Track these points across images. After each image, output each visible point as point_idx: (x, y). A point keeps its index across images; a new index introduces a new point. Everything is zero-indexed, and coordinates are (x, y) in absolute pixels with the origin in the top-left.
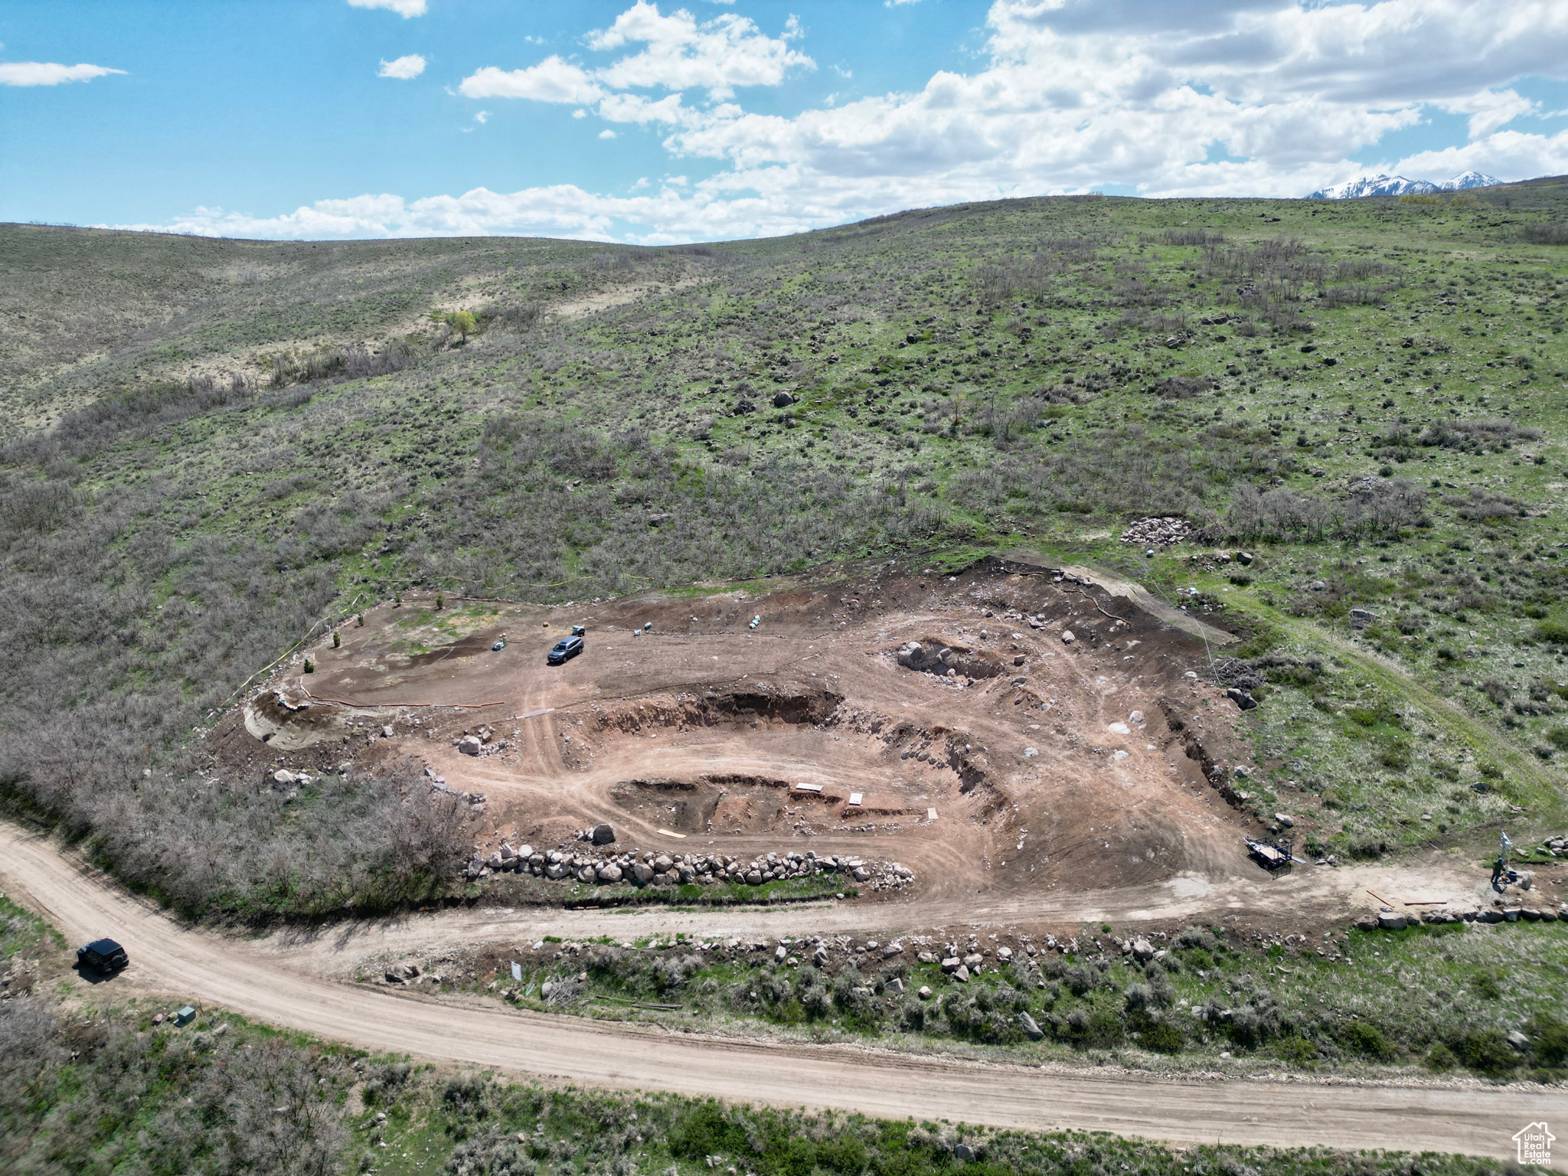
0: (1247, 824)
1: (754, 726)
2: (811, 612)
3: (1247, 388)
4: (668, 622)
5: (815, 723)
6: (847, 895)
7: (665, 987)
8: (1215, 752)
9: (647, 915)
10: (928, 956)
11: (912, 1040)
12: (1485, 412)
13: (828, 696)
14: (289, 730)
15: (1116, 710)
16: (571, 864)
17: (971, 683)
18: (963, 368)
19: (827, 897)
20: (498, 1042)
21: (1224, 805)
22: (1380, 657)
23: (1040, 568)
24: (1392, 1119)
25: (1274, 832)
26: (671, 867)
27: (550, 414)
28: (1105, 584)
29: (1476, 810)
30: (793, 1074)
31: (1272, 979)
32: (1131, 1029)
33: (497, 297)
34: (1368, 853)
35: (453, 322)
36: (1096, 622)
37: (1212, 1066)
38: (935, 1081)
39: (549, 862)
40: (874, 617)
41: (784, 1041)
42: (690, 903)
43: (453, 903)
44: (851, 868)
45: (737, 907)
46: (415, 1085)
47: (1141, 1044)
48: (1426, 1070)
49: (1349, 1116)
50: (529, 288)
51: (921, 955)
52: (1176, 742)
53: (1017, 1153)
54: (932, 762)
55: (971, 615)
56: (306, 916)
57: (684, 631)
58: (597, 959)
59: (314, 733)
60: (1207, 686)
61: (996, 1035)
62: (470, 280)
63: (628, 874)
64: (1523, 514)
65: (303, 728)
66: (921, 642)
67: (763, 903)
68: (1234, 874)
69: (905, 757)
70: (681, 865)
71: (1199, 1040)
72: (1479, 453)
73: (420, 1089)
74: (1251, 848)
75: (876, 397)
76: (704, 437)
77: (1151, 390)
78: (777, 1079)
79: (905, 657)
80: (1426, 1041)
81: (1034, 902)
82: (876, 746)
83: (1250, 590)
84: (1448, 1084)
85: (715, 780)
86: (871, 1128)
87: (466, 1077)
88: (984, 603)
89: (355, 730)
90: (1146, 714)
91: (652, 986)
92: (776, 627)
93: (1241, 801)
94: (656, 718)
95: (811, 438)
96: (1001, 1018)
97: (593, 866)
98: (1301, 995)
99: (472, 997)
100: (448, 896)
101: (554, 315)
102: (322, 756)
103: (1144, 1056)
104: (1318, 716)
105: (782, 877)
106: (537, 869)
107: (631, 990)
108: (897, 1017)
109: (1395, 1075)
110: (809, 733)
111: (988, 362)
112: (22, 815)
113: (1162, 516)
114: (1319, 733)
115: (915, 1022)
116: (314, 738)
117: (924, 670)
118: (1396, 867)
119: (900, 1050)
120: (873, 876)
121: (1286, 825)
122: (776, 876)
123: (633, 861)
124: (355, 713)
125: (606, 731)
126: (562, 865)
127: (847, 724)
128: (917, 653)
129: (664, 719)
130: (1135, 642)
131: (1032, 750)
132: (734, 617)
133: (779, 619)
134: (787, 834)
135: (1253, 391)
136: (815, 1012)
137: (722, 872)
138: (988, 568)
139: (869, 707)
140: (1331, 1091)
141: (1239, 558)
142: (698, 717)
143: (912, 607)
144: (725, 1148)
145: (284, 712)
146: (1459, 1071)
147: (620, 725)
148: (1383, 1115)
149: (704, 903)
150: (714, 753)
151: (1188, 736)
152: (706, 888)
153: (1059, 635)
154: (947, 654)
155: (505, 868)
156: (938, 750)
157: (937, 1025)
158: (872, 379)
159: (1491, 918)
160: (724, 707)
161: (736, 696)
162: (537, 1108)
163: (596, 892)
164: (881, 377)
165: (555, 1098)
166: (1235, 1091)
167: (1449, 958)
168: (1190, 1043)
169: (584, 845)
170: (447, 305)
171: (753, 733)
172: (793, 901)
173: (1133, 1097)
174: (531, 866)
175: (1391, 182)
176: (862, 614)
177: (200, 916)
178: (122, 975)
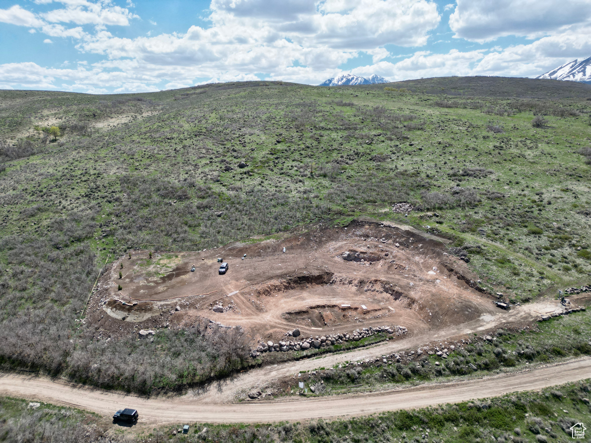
0: (488, 297)
1: (307, 287)
2: (302, 244)
3: (400, 158)
4: (252, 253)
5: (326, 283)
6: (390, 339)
7: (354, 379)
8: (469, 276)
9: (327, 358)
10: (431, 353)
11: (441, 378)
12: (473, 165)
13: (328, 274)
14: (134, 314)
15: (429, 268)
16: (290, 345)
17: (371, 264)
18: (303, 152)
19: (383, 341)
20: (313, 410)
21: (477, 292)
22: (493, 243)
23: (373, 223)
24: (577, 371)
25: (499, 298)
26: (327, 340)
27: (145, 173)
28: (399, 226)
29: (544, 284)
30: (417, 397)
31: (527, 340)
32: (500, 362)
33: (64, 119)
34: (526, 301)
35: (46, 131)
36: (403, 239)
37: (526, 367)
38: (458, 389)
39: (281, 346)
40: (325, 244)
41: (404, 388)
42: (339, 351)
43: (253, 367)
44: (386, 330)
45: (356, 349)
46: (297, 430)
47: (504, 366)
48: (574, 357)
49: (569, 373)
50: (78, 116)
51: (429, 353)
52: (452, 275)
53: (498, 403)
54: (378, 291)
55: (359, 240)
56: (197, 383)
57: (260, 256)
58: (325, 375)
59: (147, 314)
60: (453, 257)
61: (465, 372)
62: (46, 112)
63: (312, 345)
64: (504, 196)
65: (140, 312)
66: (349, 251)
67: (364, 346)
68: (497, 312)
69: (366, 291)
70: (330, 338)
71: (518, 361)
72: (480, 178)
73: (299, 431)
74: (497, 304)
75: (277, 163)
76: (218, 181)
77: (371, 160)
78: (414, 399)
79: (345, 257)
80: (571, 349)
81: (448, 330)
82: (354, 289)
83: (444, 225)
84: (582, 359)
85: (311, 308)
86: (454, 407)
87: (315, 423)
88: (360, 236)
89: (164, 310)
90: (438, 267)
91: (349, 380)
92: (292, 251)
93: (484, 290)
94: (275, 289)
95: (262, 180)
96: (464, 366)
97: (299, 344)
98: (537, 343)
99: (288, 397)
100: (250, 365)
101: (94, 128)
102: (154, 322)
103: (508, 369)
104: (488, 262)
105: (365, 337)
106: (278, 349)
107: (342, 383)
108: (433, 373)
109: (569, 360)
110: (327, 287)
111: (309, 150)
112: (16, 370)
113: (401, 203)
114: (492, 267)
115: (439, 373)
116: (147, 316)
117: (351, 261)
118: (535, 303)
119: (440, 383)
120: (394, 331)
121: (501, 296)
122: (363, 337)
123: (313, 340)
124: (159, 303)
125: (261, 296)
126: (287, 346)
127: (339, 282)
128: (349, 255)
129: (277, 289)
130: (421, 245)
131: (412, 284)
132: (275, 249)
133: (292, 248)
134: (355, 322)
135: (402, 159)
136: (407, 377)
137: (344, 339)
138: (355, 224)
139: (344, 276)
140: (558, 367)
141: (435, 215)
142: (288, 286)
143: (336, 239)
144: (415, 424)
145: (127, 307)
146: (582, 355)
147: (264, 293)
148: (574, 370)
149: (344, 350)
150: (303, 299)
151: (456, 273)
152: (342, 345)
153: (393, 245)
154: (359, 255)
155: (265, 351)
156: (378, 287)
157: (446, 373)
158: (272, 157)
159: (567, 313)
160: (295, 282)
161: (299, 278)
162: (346, 427)
163: (305, 353)
164: (275, 156)
165: (351, 423)
166: (537, 372)
167: (564, 326)
168: (517, 362)
169: (290, 338)
170: (40, 123)
171: (308, 290)
172: (373, 344)
173: (513, 380)
174: (274, 348)
175: (351, 77)
176: (320, 243)
177: (150, 392)
178: (138, 421)
